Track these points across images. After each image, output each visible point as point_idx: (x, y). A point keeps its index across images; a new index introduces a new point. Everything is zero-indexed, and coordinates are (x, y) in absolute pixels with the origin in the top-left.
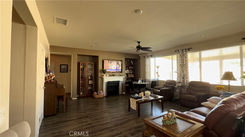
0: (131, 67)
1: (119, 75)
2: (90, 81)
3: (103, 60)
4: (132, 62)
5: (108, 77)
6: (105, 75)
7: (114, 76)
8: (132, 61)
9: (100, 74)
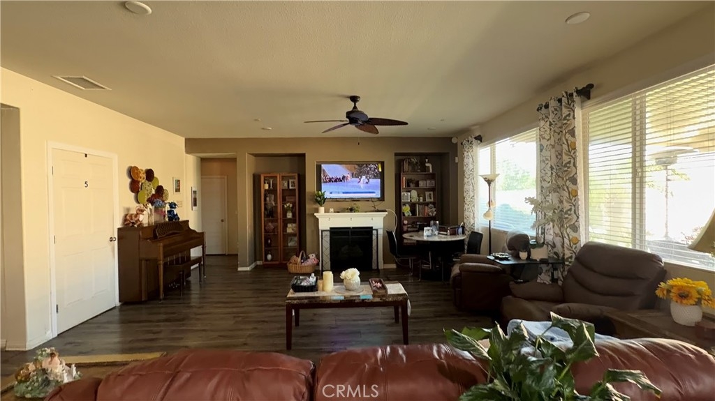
0: (428, 182)
1: (373, 209)
2: (289, 225)
3: (319, 164)
4: (427, 165)
5: (331, 214)
6: (322, 209)
7: (351, 210)
8: (428, 162)
9: (309, 207)
